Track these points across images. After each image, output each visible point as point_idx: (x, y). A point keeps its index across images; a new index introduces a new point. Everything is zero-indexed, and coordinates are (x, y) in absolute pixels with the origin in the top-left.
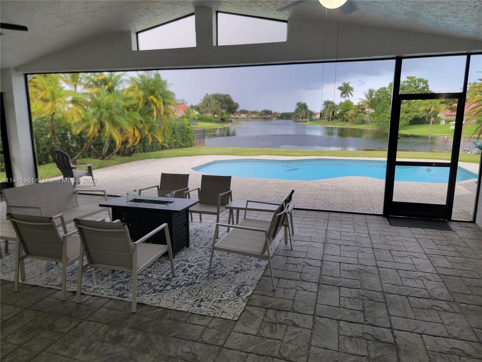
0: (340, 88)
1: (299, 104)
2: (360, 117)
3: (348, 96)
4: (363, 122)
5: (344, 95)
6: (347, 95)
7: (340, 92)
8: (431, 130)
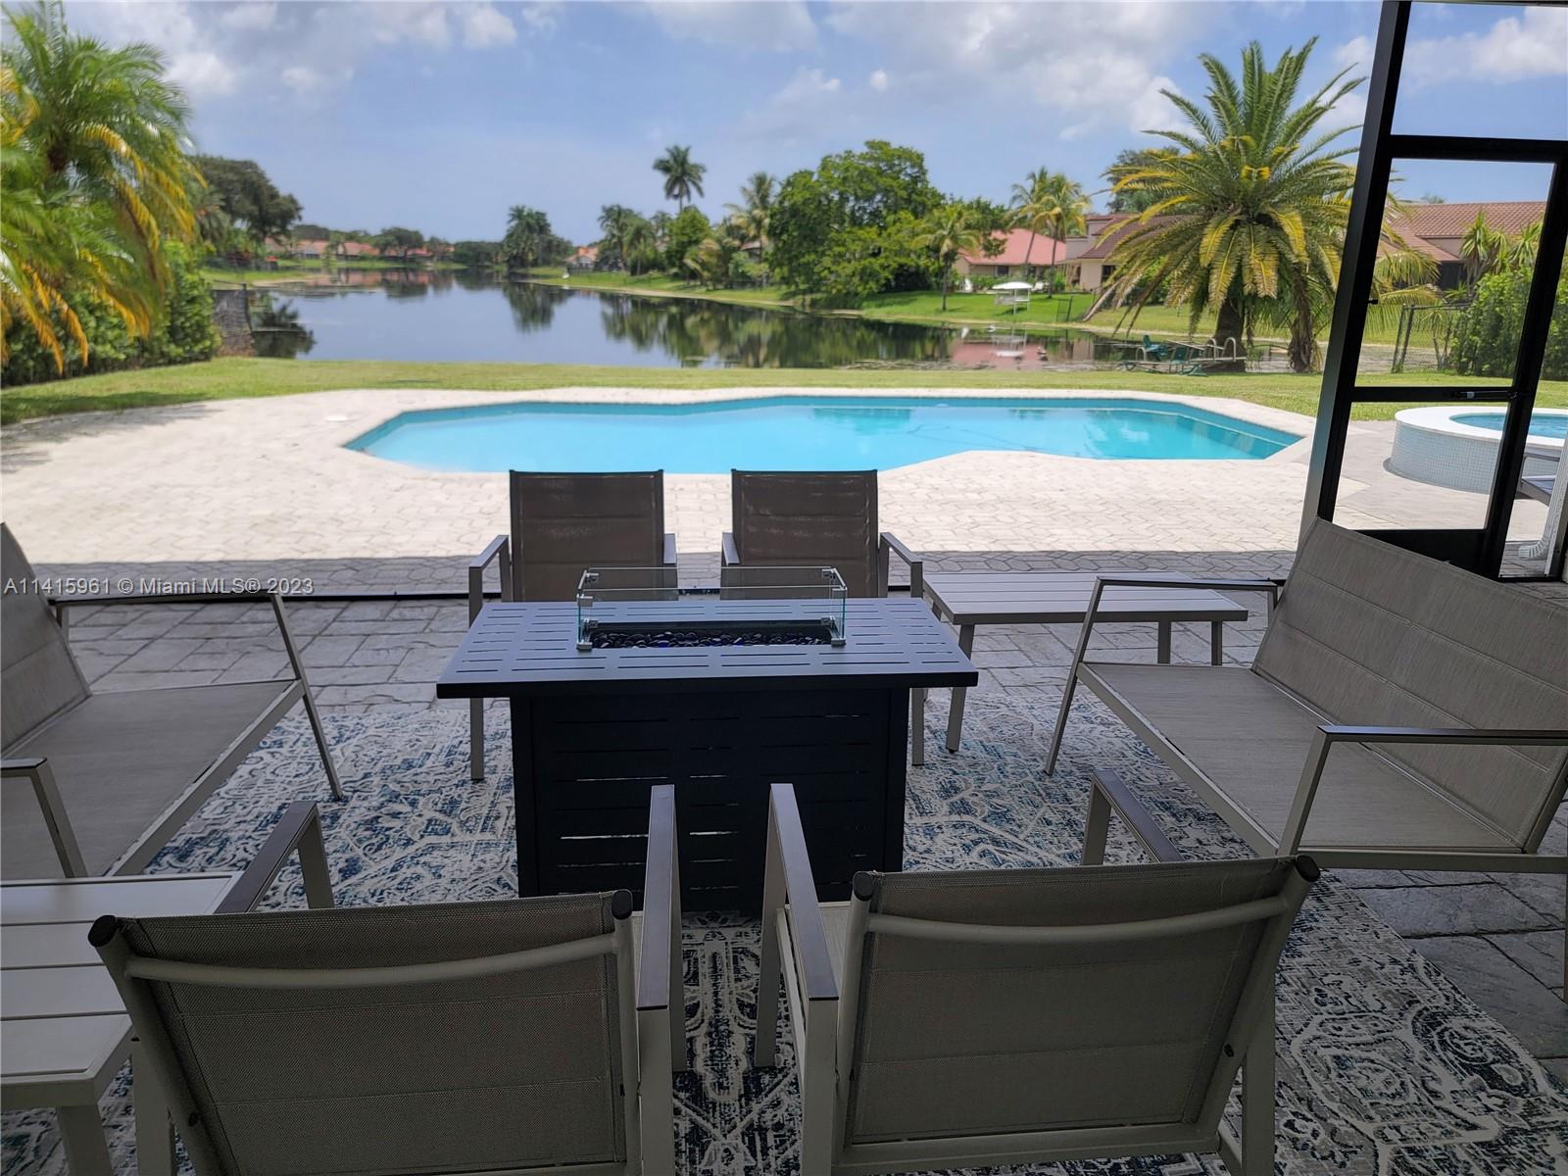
0: (663, 166)
1: (518, 214)
2: (737, 266)
3: (688, 192)
4: (746, 281)
5: (676, 191)
6: (685, 189)
7: (662, 179)
8: (944, 308)
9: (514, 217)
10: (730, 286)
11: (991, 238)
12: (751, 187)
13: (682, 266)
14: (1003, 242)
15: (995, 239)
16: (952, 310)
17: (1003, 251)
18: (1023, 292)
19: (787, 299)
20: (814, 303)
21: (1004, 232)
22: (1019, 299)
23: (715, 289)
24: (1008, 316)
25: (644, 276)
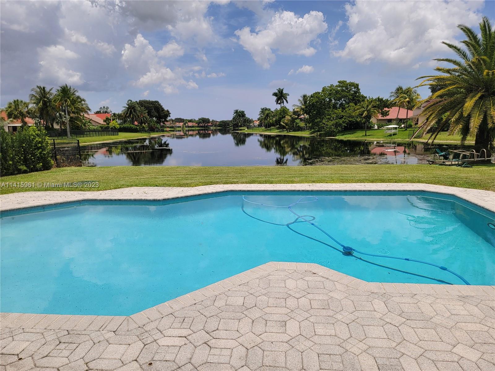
0: (275, 94)
4: (300, 129)
5: (279, 102)
6: (282, 101)
7: (275, 98)
8: (366, 135)
9: (235, 113)
10: (295, 131)
11: (384, 110)
12: (301, 99)
13: (280, 125)
14: (389, 111)
15: (385, 111)
16: (368, 136)
17: (388, 115)
18: (396, 128)
19: (312, 134)
20: (320, 135)
21: (388, 108)
22: (393, 131)
23: (290, 132)
24: (390, 137)
25: (269, 128)
